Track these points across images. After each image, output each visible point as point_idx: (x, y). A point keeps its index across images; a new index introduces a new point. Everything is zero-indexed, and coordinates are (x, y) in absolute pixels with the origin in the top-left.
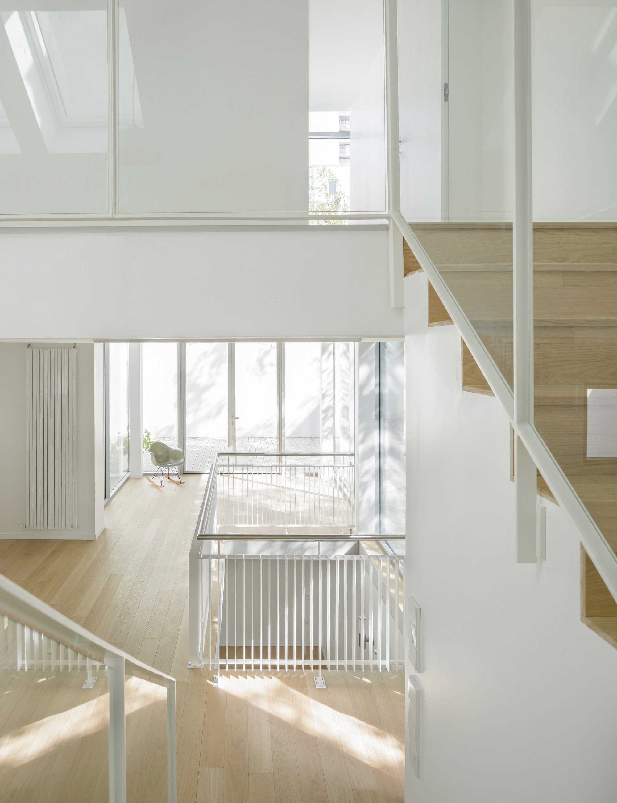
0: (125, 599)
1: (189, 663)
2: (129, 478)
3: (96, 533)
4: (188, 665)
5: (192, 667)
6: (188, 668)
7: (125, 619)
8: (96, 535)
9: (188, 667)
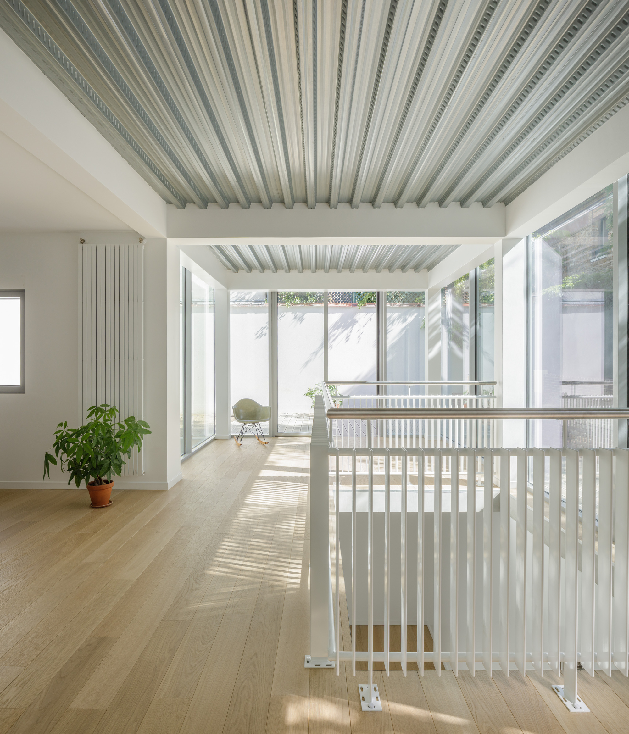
0: (199, 556)
1: (308, 657)
2: (215, 439)
3: (168, 482)
4: (306, 662)
5: (313, 666)
6: (306, 668)
7: (196, 583)
8: (168, 484)
9: (307, 665)
